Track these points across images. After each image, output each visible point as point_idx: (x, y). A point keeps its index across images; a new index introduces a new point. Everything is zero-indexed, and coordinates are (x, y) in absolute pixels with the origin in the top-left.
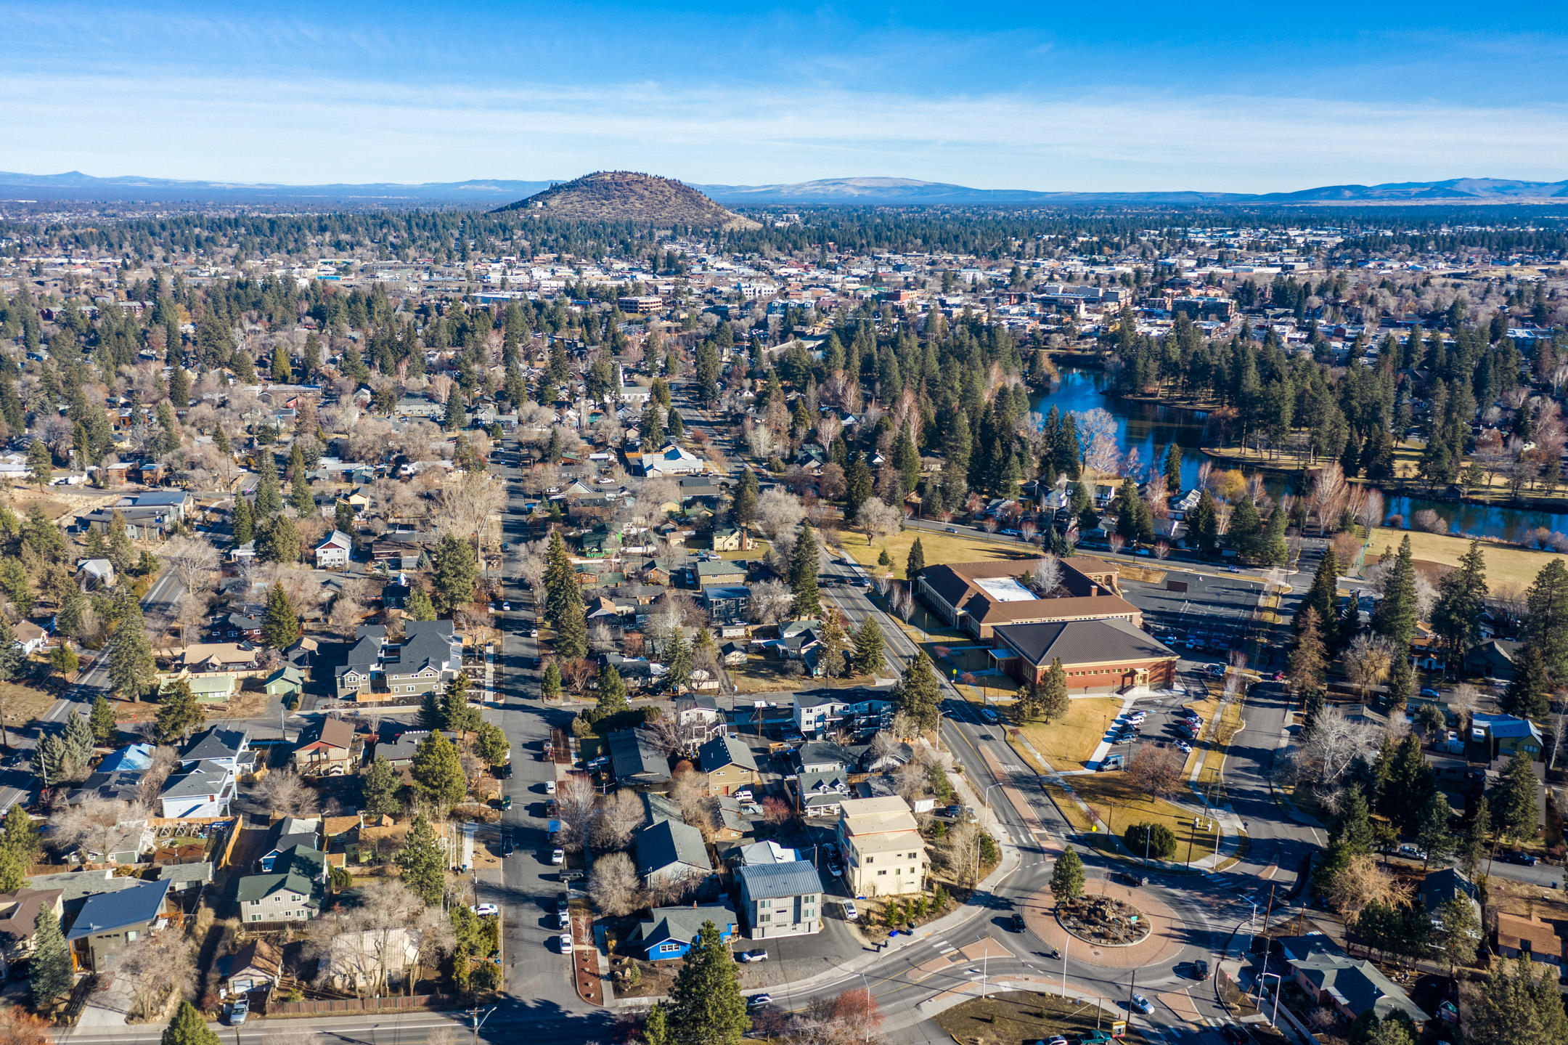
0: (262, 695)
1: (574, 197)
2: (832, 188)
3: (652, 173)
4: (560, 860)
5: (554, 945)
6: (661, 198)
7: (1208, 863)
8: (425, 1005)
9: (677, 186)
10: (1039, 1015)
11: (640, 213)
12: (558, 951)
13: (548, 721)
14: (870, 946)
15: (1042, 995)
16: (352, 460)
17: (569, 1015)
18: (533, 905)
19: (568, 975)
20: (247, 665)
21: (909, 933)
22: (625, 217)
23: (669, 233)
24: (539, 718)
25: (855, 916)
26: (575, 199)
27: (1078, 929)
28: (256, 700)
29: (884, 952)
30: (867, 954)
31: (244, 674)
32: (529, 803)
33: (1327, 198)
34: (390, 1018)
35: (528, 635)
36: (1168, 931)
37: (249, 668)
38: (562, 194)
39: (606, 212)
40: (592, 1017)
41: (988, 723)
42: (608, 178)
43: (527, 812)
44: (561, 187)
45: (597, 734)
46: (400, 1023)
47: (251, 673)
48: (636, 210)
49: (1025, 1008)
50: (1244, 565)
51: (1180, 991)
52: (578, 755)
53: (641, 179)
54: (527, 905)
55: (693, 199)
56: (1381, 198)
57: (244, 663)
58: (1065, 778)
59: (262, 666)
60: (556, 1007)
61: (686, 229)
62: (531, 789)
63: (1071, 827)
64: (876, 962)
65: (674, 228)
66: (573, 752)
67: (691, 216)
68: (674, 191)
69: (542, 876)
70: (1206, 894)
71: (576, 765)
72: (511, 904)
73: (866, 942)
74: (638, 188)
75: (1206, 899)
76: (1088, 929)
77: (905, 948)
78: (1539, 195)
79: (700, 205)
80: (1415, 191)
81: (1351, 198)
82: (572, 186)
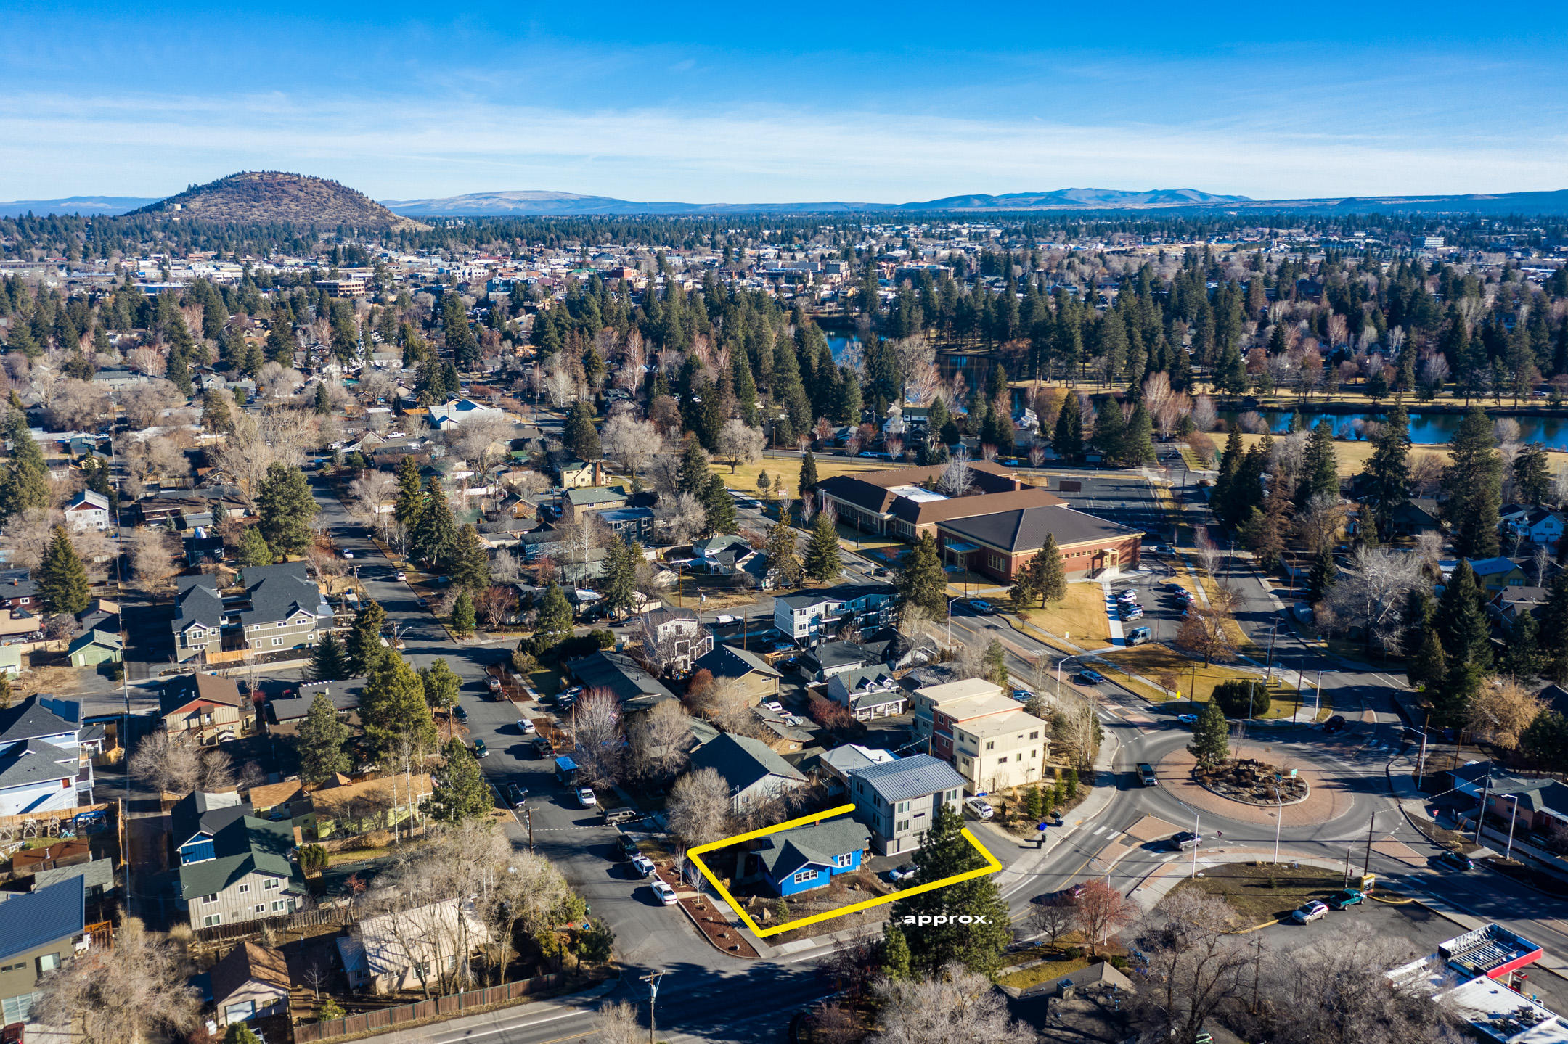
0: (65, 668)
1: (217, 198)
2: (485, 202)
3: (305, 173)
4: (593, 801)
5: (650, 897)
6: (318, 199)
7: (1307, 715)
8: (525, 994)
9: (334, 186)
10: (1268, 885)
11: (297, 215)
12: (660, 903)
13: (474, 661)
14: (1026, 844)
15: (1253, 864)
16: (62, 430)
17: (724, 976)
18: (588, 856)
19: (689, 929)
20: (28, 636)
21: (1059, 824)
22: (280, 220)
23: (333, 235)
24: (460, 659)
25: (991, 813)
26: (219, 200)
27: (1236, 793)
28: (61, 675)
29: (1047, 847)
30: (1028, 852)
31: (29, 647)
32: (508, 747)
33: (959, 206)
34: (483, 1019)
35: (395, 580)
36: (1324, 783)
37: (31, 640)
38: (203, 196)
39: (257, 214)
40: (754, 972)
41: (984, 614)
42: (256, 178)
43: (512, 756)
44: (202, 188)
45: (547, 667)
46: (501, 1024)
47: (39, 645)
48: (293, 213)
49: (1246, 881)
50: (1115, 468)
51: (1385, 838)
52: (536, 691)
53: (294, 179)
54: (579, 857)
55: (354, 201)
56: (1005, 205)
57: (25, 635)
58: (1100, 655)
59: (50, 635)
60: (700, 969)
61: (352, 230)
62: (500, 731)
63: (1145, 700)
64: (1044, 859)
65: (339, 230)
66: (527, 689)
67: (354, 219)
68: (332, 192)
69: (577, 823)
70: (1329, 744)
71: (540, 701)
72: (557, 860)
73: (1019, 840)
74: (292, 189)
75: (1332, 748)
76: (1246, 793)
77: (1065, 840)
78: (1135, 202)
79: (362, 207)
80: (1034, 199)
81: (980, 206)
82: (215, 187)
